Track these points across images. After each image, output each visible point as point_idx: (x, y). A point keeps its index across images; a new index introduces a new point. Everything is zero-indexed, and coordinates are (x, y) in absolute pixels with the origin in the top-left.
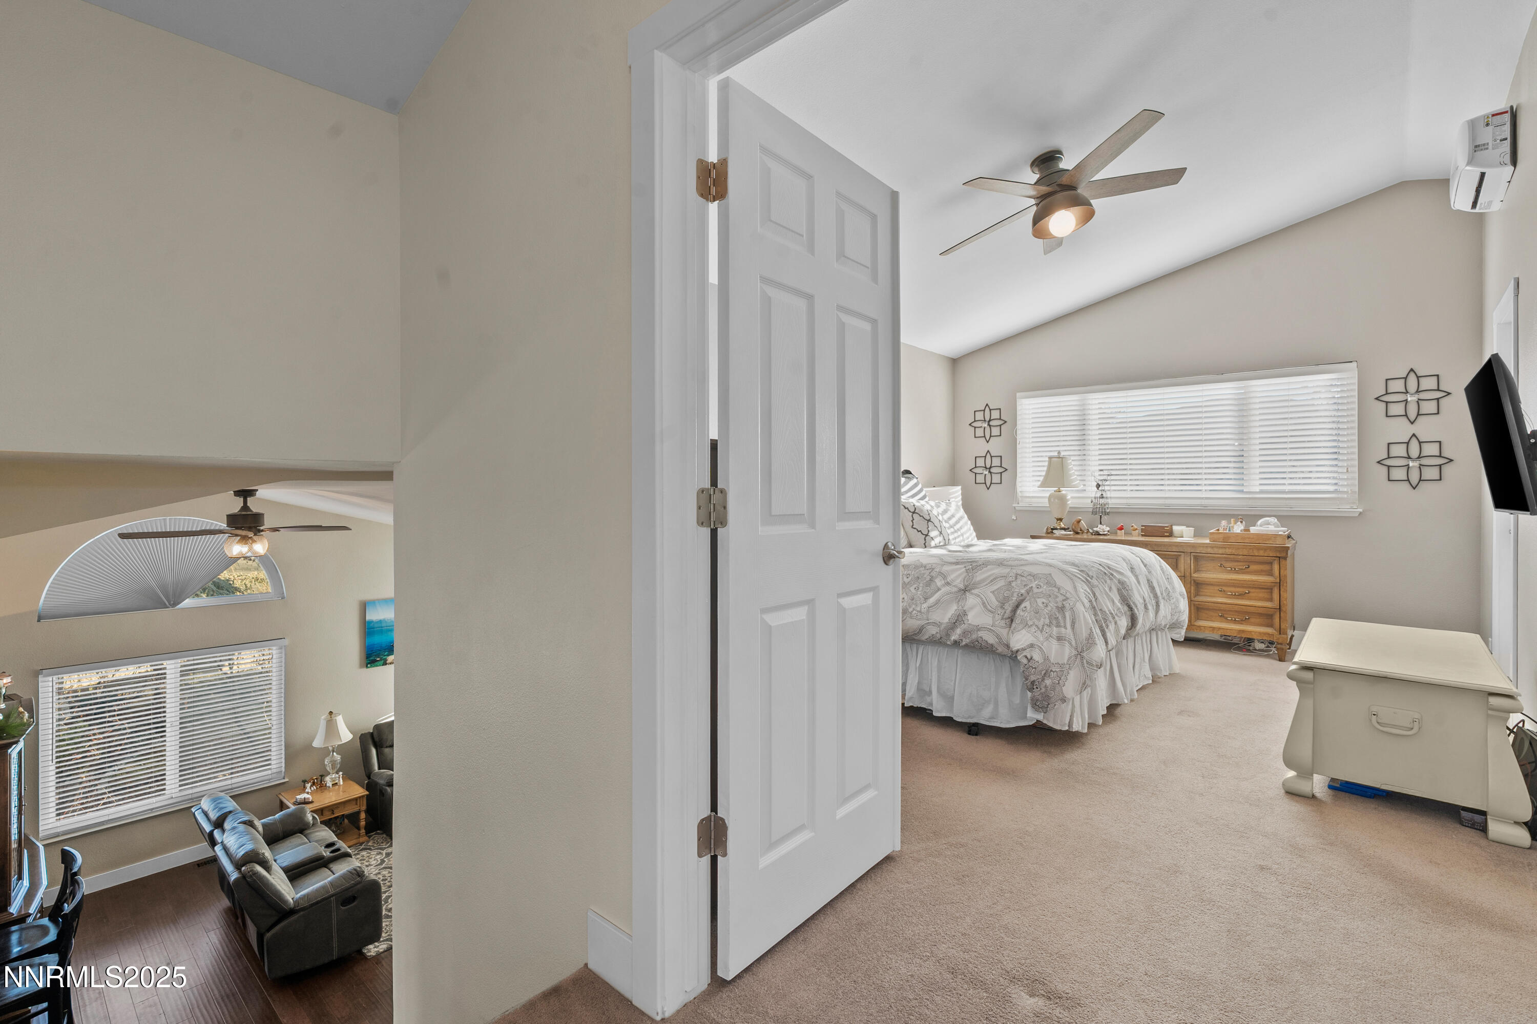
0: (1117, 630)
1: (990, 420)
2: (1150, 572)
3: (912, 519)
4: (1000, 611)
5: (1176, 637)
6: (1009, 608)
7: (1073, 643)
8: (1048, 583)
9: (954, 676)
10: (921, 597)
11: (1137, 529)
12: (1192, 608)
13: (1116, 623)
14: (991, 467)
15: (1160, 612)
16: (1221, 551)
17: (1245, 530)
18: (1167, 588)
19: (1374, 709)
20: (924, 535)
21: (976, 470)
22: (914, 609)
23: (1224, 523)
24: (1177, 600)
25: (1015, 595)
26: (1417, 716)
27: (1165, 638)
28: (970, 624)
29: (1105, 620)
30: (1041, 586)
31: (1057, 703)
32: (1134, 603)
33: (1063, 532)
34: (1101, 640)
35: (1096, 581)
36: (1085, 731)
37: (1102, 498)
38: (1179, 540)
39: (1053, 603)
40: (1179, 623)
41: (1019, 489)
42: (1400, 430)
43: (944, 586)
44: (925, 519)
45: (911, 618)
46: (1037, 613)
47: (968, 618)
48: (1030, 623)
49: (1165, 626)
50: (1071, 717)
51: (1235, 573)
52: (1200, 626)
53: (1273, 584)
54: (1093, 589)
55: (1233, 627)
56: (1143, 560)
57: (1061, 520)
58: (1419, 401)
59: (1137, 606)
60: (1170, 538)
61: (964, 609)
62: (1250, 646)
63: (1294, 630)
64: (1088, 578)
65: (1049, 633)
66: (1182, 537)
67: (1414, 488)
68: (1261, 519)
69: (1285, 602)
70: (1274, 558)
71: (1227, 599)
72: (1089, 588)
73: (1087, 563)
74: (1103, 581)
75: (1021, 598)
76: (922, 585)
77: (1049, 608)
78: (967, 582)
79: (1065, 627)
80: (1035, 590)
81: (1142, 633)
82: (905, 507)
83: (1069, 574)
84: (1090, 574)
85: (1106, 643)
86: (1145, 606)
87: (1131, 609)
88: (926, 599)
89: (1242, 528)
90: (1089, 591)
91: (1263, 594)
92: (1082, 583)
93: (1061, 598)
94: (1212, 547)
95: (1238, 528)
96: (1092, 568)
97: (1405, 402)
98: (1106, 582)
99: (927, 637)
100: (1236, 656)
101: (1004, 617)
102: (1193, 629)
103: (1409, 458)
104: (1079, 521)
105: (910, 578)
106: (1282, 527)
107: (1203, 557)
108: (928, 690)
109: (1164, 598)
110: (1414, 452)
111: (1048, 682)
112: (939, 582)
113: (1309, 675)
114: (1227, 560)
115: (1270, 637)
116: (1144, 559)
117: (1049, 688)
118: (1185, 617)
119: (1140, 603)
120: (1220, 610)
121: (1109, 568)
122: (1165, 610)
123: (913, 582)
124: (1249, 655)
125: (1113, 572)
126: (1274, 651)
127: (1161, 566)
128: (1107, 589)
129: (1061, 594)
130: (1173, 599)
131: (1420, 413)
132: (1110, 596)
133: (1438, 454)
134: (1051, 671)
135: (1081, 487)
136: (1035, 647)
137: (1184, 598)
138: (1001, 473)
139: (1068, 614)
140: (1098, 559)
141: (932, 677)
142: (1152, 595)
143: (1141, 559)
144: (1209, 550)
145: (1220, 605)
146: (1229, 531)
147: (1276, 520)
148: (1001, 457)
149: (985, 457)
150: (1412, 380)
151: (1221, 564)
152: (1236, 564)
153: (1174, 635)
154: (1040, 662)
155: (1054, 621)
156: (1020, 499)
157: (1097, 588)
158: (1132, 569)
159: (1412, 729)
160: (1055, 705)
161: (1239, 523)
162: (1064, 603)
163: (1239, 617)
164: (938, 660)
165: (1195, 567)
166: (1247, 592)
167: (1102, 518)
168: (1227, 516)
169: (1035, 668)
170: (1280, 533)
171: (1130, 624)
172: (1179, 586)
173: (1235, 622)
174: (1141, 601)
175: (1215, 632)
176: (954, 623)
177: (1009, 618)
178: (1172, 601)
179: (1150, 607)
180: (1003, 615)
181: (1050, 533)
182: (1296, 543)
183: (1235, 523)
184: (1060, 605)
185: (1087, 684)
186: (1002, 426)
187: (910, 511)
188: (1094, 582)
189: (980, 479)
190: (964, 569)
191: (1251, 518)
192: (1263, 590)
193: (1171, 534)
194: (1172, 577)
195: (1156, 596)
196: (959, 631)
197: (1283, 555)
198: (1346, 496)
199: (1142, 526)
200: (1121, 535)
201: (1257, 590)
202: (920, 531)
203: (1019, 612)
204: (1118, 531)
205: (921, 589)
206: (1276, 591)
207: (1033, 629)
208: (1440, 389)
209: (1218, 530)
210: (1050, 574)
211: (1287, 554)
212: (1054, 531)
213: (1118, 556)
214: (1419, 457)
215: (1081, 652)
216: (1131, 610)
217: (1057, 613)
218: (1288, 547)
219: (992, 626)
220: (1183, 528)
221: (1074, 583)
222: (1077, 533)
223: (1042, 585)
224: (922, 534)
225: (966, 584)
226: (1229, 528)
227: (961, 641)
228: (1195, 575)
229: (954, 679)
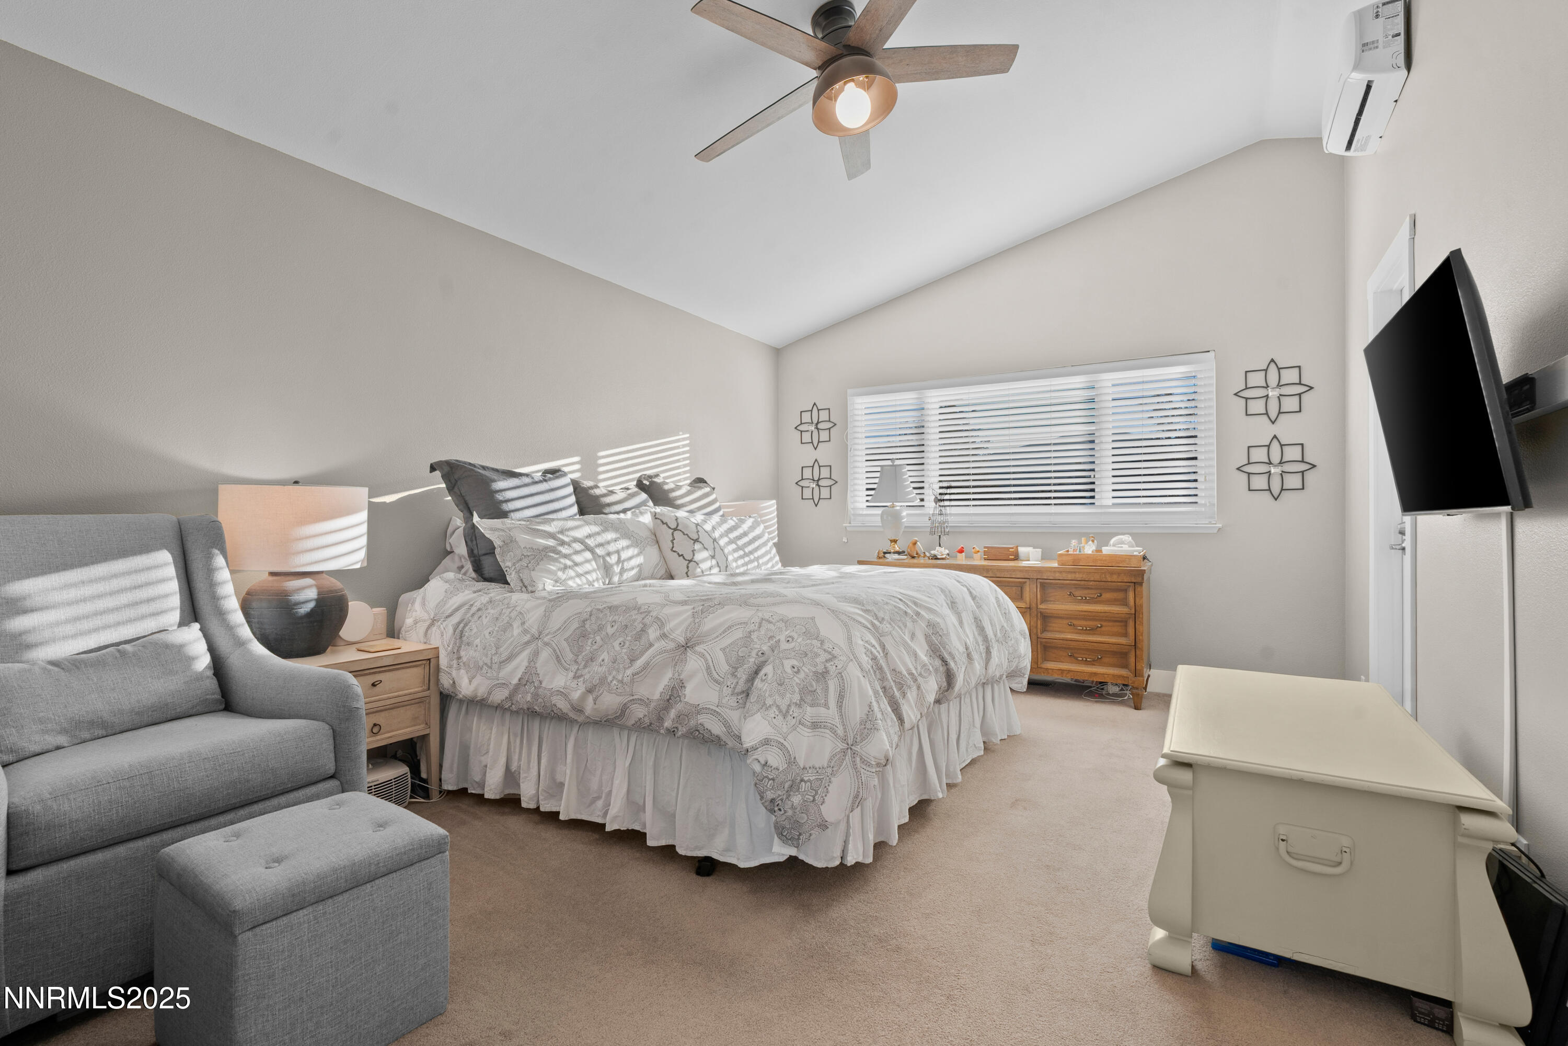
0: (921, 697)
1: (818, 422)
2: (979, 607)
3: (671, 539)
4: (731, 681)
5: (1014, 686)
6: (743, 675)
7: (840, 731)
8: (807, 634)
9: (676, 785)
10: (626, 657)
11: (978, 551)
12: (1039, 646)
13: (919, 687)
14: (819, 479)
15: (992, 660)
16: (1070, 576)
17: (1097, 551)
18: (1003, 626)
19: (1282, 830)
20: (686, 560)
21: (802, 483)
22: (614, 677)
23: (1074, 542)
24: (1017, 641)
25: (754, 654)
26: (1346, 842)
27: (1002, 690)
28: (686, 703)
29: (900, 686)
30: (793, 639)
31: (812, 832)
32: (950, 654)
33: (896, 556)
34: (889, 721)
35: (888, 626)
36: (870, 860)
37: (941, 514)
38: (1025, 564)
39: (809, 667)
40: (1020, 670)
41: (850, 506)
42: (1262, 431)
43: (658, 639)
44: (691, 538)
45: (610, 692)
46: (781, 685)
47: (686, 693)
48: (769, 702)
49: (1001, 676)
50: (846, 842)
51: (1084, 603)
52: (1047, 669)
53: (1127, 616)
54: (881, 638)
55: (1084, 669)
56: (971, 590)
57: (895, 541)
58: (1281, 397)
59: (954, 658)
60: (1016, 561)
61: (681, 677)
62: (1103, 689)
63: (1150, 669)
64: (876, 622)
65: (799, 718)
66: (1029, 560)
67: (1276, 499)
68: (1112, 538)
69: (1141, 637)
70: (1128, 584)
71: (1077, 635)
72: (875, 637)
73: (879, 598)
74: (901, 625)
75: (762, 659)
76: (630, 638)
77: (802, 675)
78: (691, 632)
79: (826, 706)
80: (784, 646)
81: (965, 694)
82: (662, 522)
83: (843, 617)
84: (881, 615)
85: (901, 720)
86: (969, 656)
87: (945, 662)
88: (632, 661)
89: (1094, 548)
90: (874, 642)
91: (1117, 628)
92: (864, 630)
93: (824, 656)
94: (1061, 572)
95: (1089, 549)
96: (886, 607)
97: (1265, 398)
98: (906, 626)
99: (633, 722)
100: (1088, 704)
101: (736, 691)
102: (1040, 673)
103: (1270, 463)
104: (915, 544)
105: (615, 627)
106: (1137, 547)
107: (1051, 584)
108: (641, 803)
109: (998, 641)
110: (1276, 458)
111: (796, 799)
112: (653, 634)
113: (1185, 776)
114: (1077, 587)
115: (1124, 680)
116: (974, 589)
117: (799, 809)
118: (1027, 663)
119: (959, 653)
120: (1069, 648)
121: (915, 604)
122: (999, 658)
123: (618, 634)
124: (1102, 702)
125: (919, 611)
126: (1129, 696)
127: (997, 599)
128: (907, 638)
129: (825, 650)
130: (1011, 640)
131: (1281, 411)
132: (910, 647)
133: (1301, 459)
134: (802, 780)
135: (917, 503)
136: (772, 743)
137: (1025, 638)
138: (830, 486)
139: (832, 685)
140: (902, 591)
141: (646, 783)
142: (980, 639)
143: (968, 589)
144: (1057, 576)
145: (1070, 642)
146: (1080, 552)
147: (1130, 538)
148: (830, 466)
149: (813, 467)
150: (1273, 372)
151: (1071, 593)
152: (1086, 592)
153: (1016, 685)
154: (781, 769)
155: (808, 696)
156: (852, 517)
157: (890, 636)
158: (953, 605)
159: (1340, 863)
160: (811, 835)
161: (1091, 542)
162: (828, 665)
163: (1090, 657)
164: (656, 755)
165: (1041, 596)
166: (1099, 626)
167: (941, 539)
168: (1079, 536)
169: (773, 779)
170: (1135, 553)
171: (945, 684)
172: (1020, 624)
173: (1086, 662)
174: (962, 649)
175: (1065, 675)
176: (668, 700)
177: (743, 692)
178: (1010, 643)
179: (975, 656)
180: (734, 688)
181: (882, 558)
182: (1152, 565)
183: (1087, 543)
184: (820, 668)
185: (860, 797)
186: (831, 430)
187: (670, 528)
188: (886, 627)
189: (807, 493)
190: (690, 613)
191: (1103, 538)
192: (1117, 624)
193: (1016, 557)
194: (1011, 611)
195: (986, 639)
196: (673, 713)
197: (1139, 580)
198: (1203, 509)
199: (985, 547)
200: (961, 559)
201: (1110, 624)
202: (682, 555)
203: (757, 682)
204: (958, 554)
205: (627, 644)
206: (1131, 623)
207: (773, 711)
208: (1302, 383)
209: (1068, 551)
210: (813, 619)
211: (1143, 579)
212: (886, 555)
213: (934, 586)
214: (1280, 463)
215: (852, 745)
216: (946, 664)
217: (814, 683)
218: (1145, 570)
219: (717, 706)
220: (1030, 549)
221: (848, 631)
222: (911, 557)
223: (796, 636)
224: (684, 558)
225: (689, 635)
226: (1080, 549)
227: (676, 730)
228: (1041, 606)
229: (676, 786)
